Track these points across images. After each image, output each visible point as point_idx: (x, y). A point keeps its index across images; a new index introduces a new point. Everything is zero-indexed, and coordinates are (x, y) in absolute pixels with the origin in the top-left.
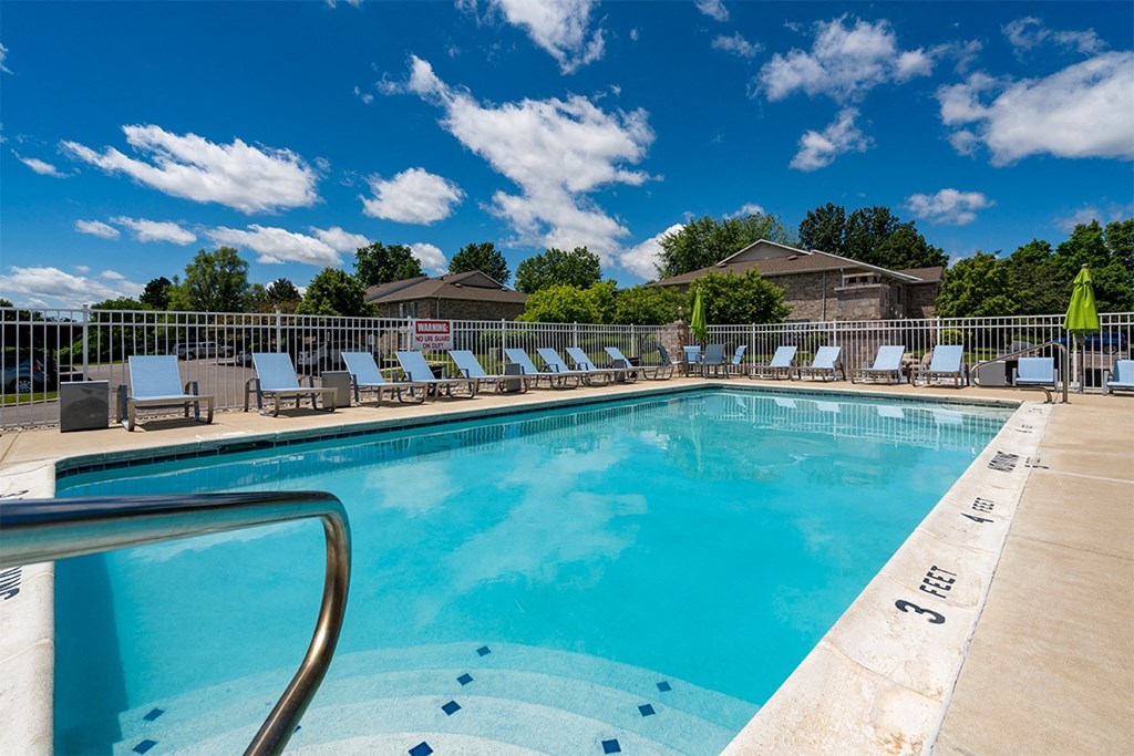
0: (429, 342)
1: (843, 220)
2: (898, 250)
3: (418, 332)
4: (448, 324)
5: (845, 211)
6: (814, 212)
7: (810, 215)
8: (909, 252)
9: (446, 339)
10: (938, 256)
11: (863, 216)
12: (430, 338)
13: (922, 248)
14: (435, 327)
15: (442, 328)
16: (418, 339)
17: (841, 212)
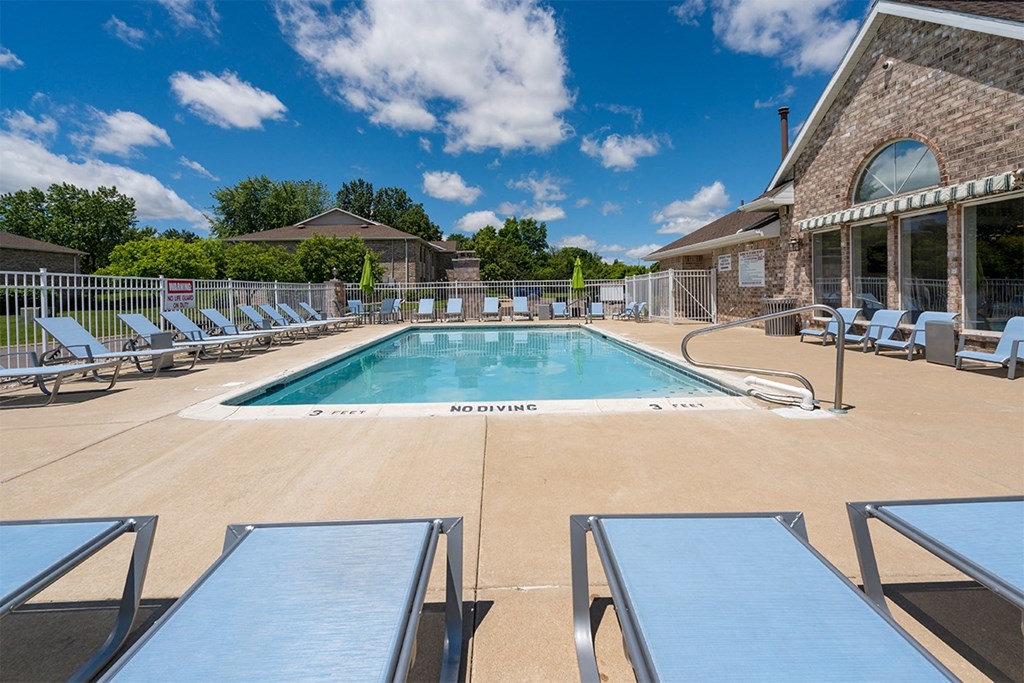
0: (178, 302)
1: (372, 195)
2: (411, 223)
3: (169, 292)
4: (191, 282)
5: (374, 187)
6: (349, 185)
7: (345, 186)
8: (419, 226)
9: (190, 298)
10: (437, 231)
11: (387, 194)
12: (178, 297)
13: (427, 224)
14: (181, 287)
15: (187, 287)
16: (169, 299)
17: (370, 187)
